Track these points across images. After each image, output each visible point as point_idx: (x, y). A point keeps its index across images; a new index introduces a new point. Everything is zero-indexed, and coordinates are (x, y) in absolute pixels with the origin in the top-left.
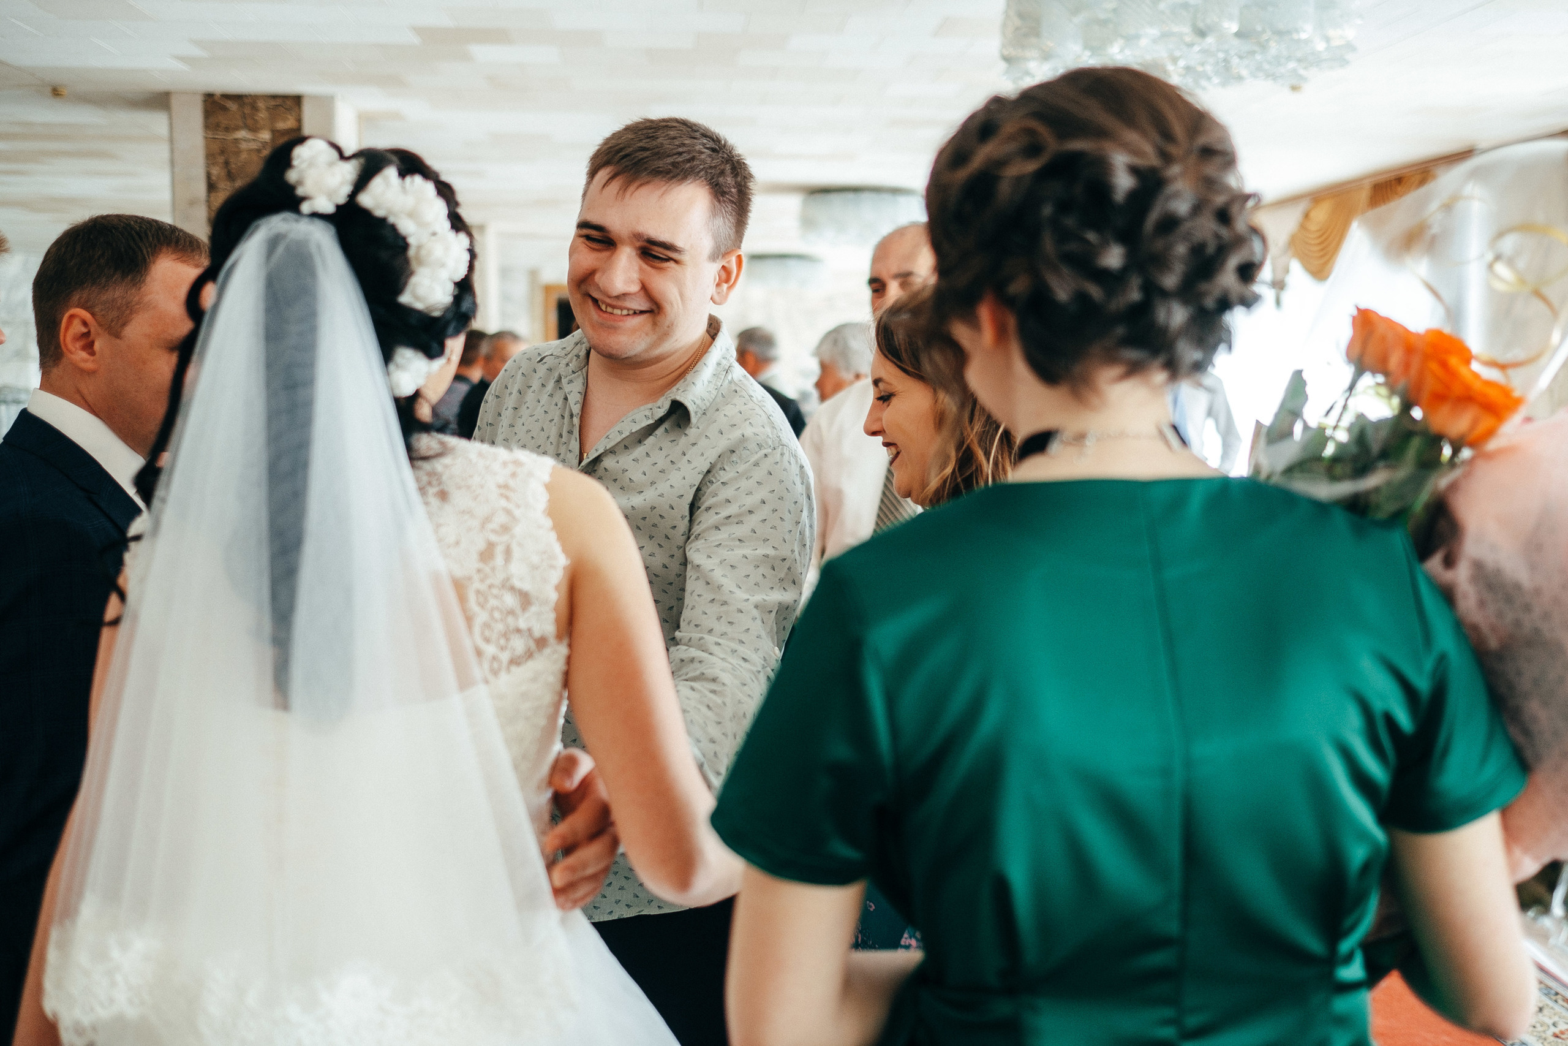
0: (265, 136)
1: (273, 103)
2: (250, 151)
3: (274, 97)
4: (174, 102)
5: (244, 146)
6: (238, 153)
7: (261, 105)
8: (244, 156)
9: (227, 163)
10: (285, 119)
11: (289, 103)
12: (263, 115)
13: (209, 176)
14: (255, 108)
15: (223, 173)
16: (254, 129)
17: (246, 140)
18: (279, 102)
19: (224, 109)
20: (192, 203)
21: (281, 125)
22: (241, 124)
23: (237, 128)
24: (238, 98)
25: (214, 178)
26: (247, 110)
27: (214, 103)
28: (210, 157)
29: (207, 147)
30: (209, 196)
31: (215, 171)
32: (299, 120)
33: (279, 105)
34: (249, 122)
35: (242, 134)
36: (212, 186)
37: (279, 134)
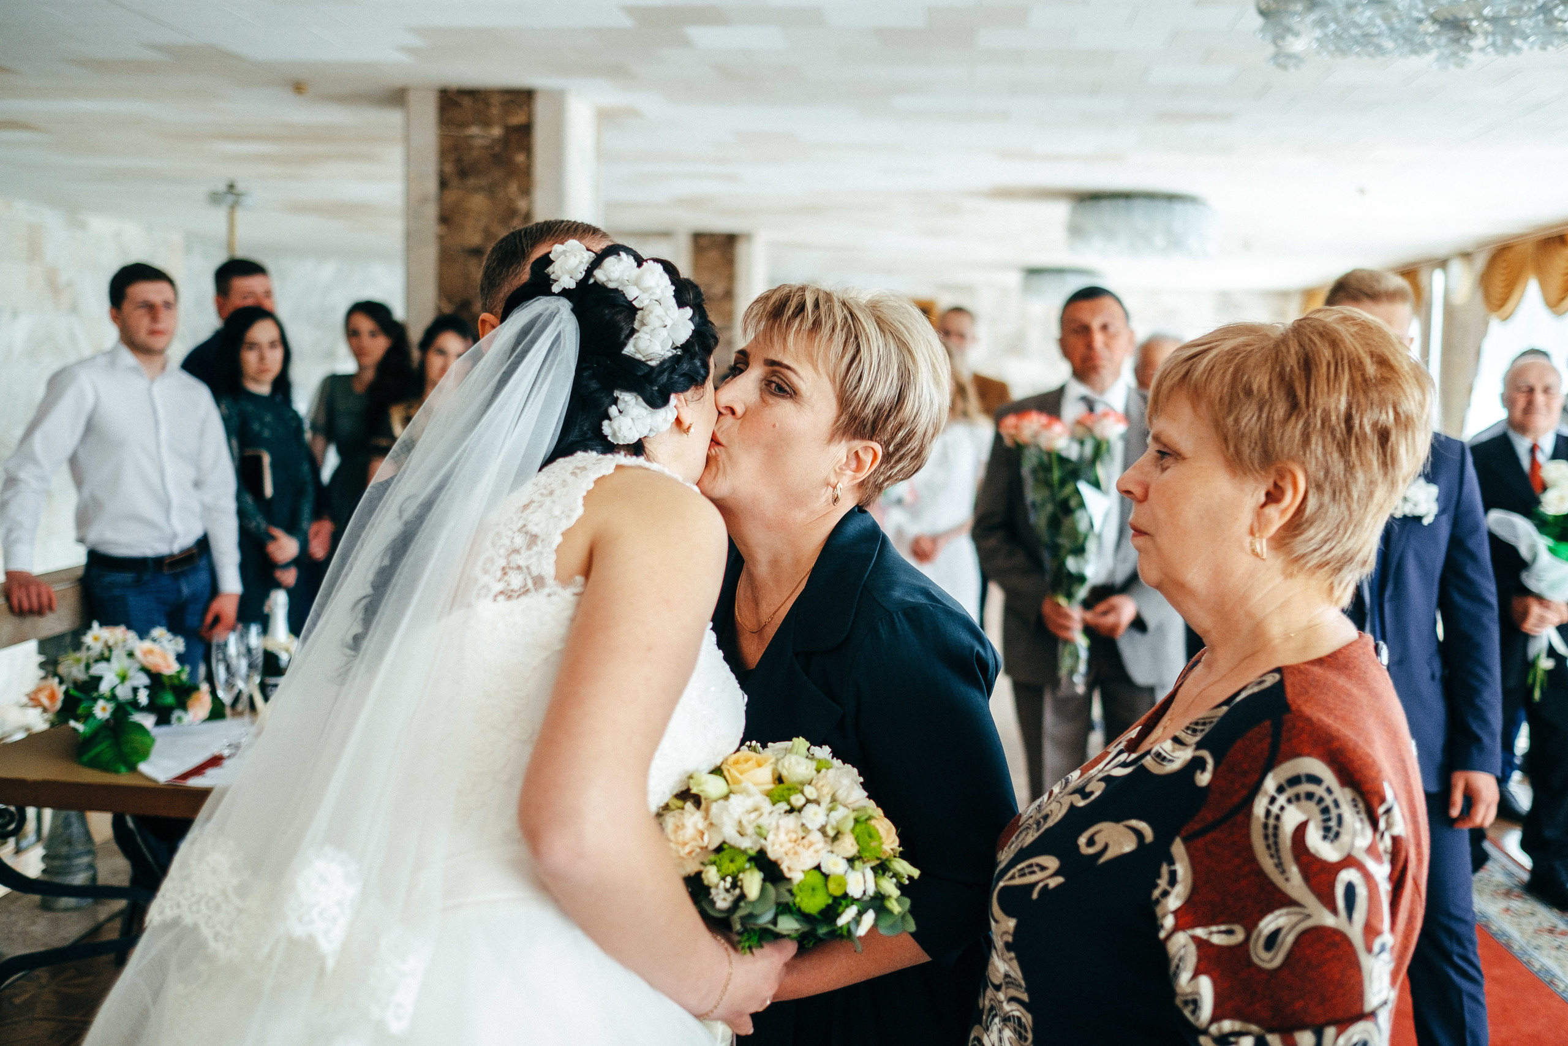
0: (497, 131)
1: (507, 97)
2: (481, 147)
3: (508, 91)
4: (412, 97)
5: (475, 142)
6: (471, 150)
7: (494, 100)
8: (475, 154)
9: (459, 160)
10: (516, 115)
11: (521, 98)
12: (495, 111)
13: (441, 173)
14: (488, 105)
15: (457, 169)
16: (486, 124)
17: (478, 136)
18: (512, 97)
19: (459, 105)
20: (424, 200)
21: (512, 121)
22: (473, 119)
23: (470, 124)
24: (473, 94)
25: (446, 175)
26: (480, 106)
27: (449, 98)
28: (444, 153)
29: (441, 144)
30: (440, 192)
31: (449, 168)
32: (530, 116)
33: (512, 101)
34: (482, 118)
35: (474, 130)
36: (444, 183)
37: (510, 130)
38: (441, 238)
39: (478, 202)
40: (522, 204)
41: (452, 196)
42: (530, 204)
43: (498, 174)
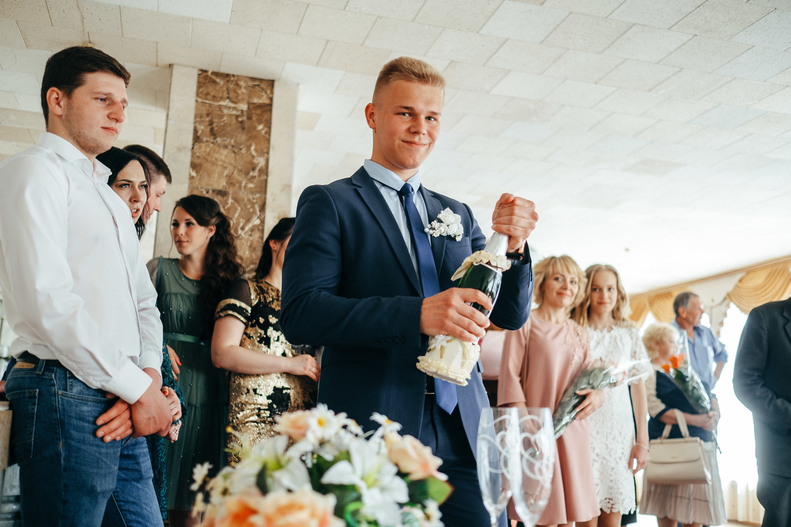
0: (244, 106)
1: (251, 83)
2: (230, 116)
3: (253, 79)
4: (176, 71)
5: (226, 111)
6: (222, 116)
7: (242, 83)
8: (224, 120)
9: (211, 123)
10: (260, 97)
11: (263, 85)
12: (243, 91)
13: (196, 131)
14: (237, 84)
15: (208, 129)
16: (235, 100)
17: (229, 108)
18: (256, 83)
19: (214, 82)
21: (256, 100)
22: (225, 95)
23: (222, 98)
24: (225, 76)
25: (200, 132)
26: (232, 86)
27: (206, 77)
28: (198, 116)
29: (197, 108)
30: (193, 145)
31: (201, 128)
32: (271, 99)
33: (258, 86)
34: (232, 95)
35: (225, 103)
36: (197, 139)
37: (253, 107)
38: (192, 178)
39: (224, 155)
40: (261, 161)
41: (203, 149)
42: (267, 161)
43: (243, 137)
